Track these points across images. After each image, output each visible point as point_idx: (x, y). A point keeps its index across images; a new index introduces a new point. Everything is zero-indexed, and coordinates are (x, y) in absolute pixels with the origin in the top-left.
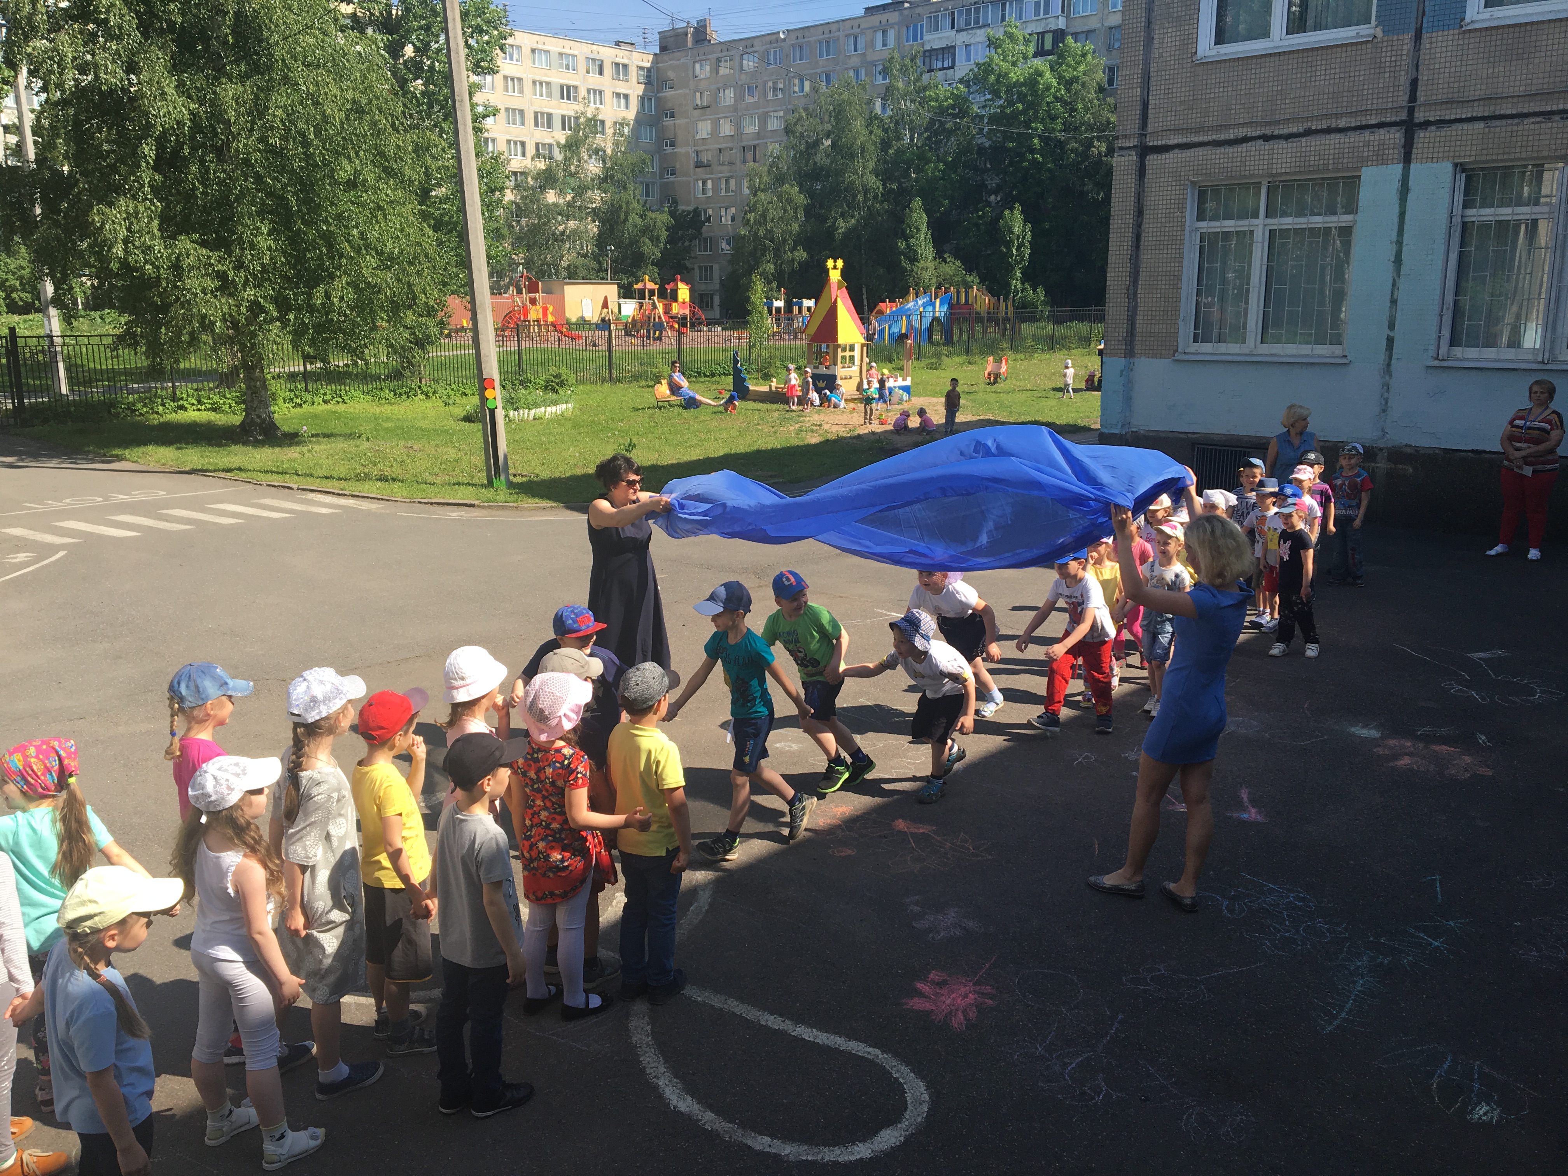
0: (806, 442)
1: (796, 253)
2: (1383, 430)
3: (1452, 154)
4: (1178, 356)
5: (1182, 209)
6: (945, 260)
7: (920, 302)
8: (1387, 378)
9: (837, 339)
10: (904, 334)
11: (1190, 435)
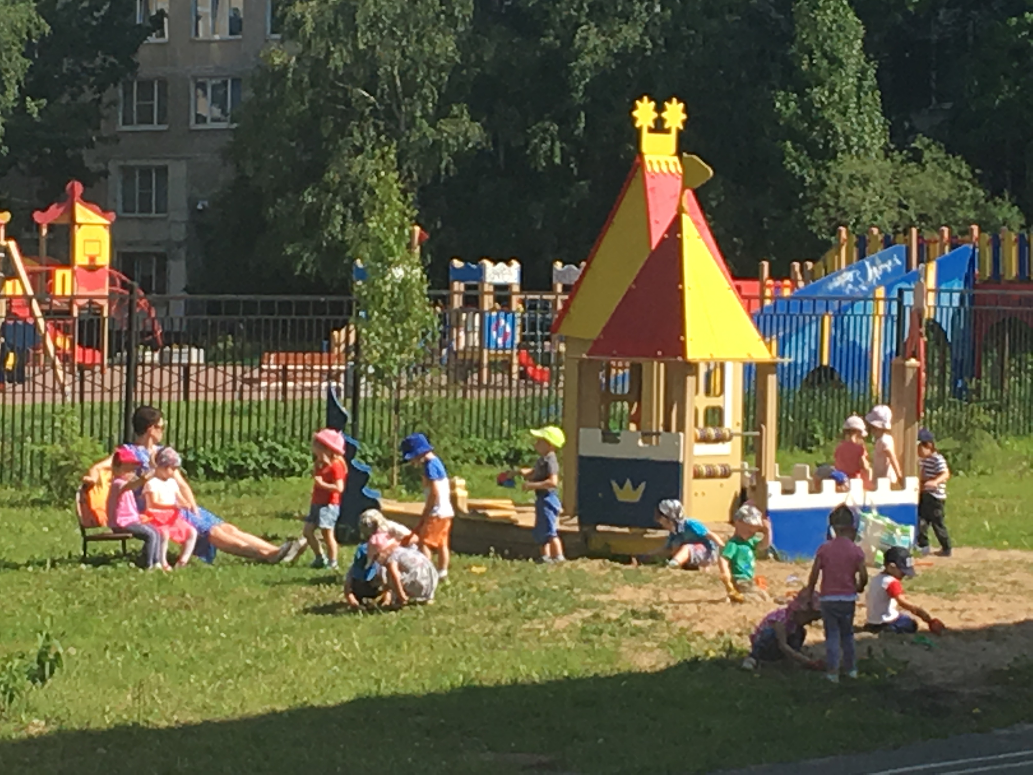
0: (623, 666)
1: (446, 126)
6: (917, 156)
7: (873, 273)
9: (683, 345)
10: (826, 368)
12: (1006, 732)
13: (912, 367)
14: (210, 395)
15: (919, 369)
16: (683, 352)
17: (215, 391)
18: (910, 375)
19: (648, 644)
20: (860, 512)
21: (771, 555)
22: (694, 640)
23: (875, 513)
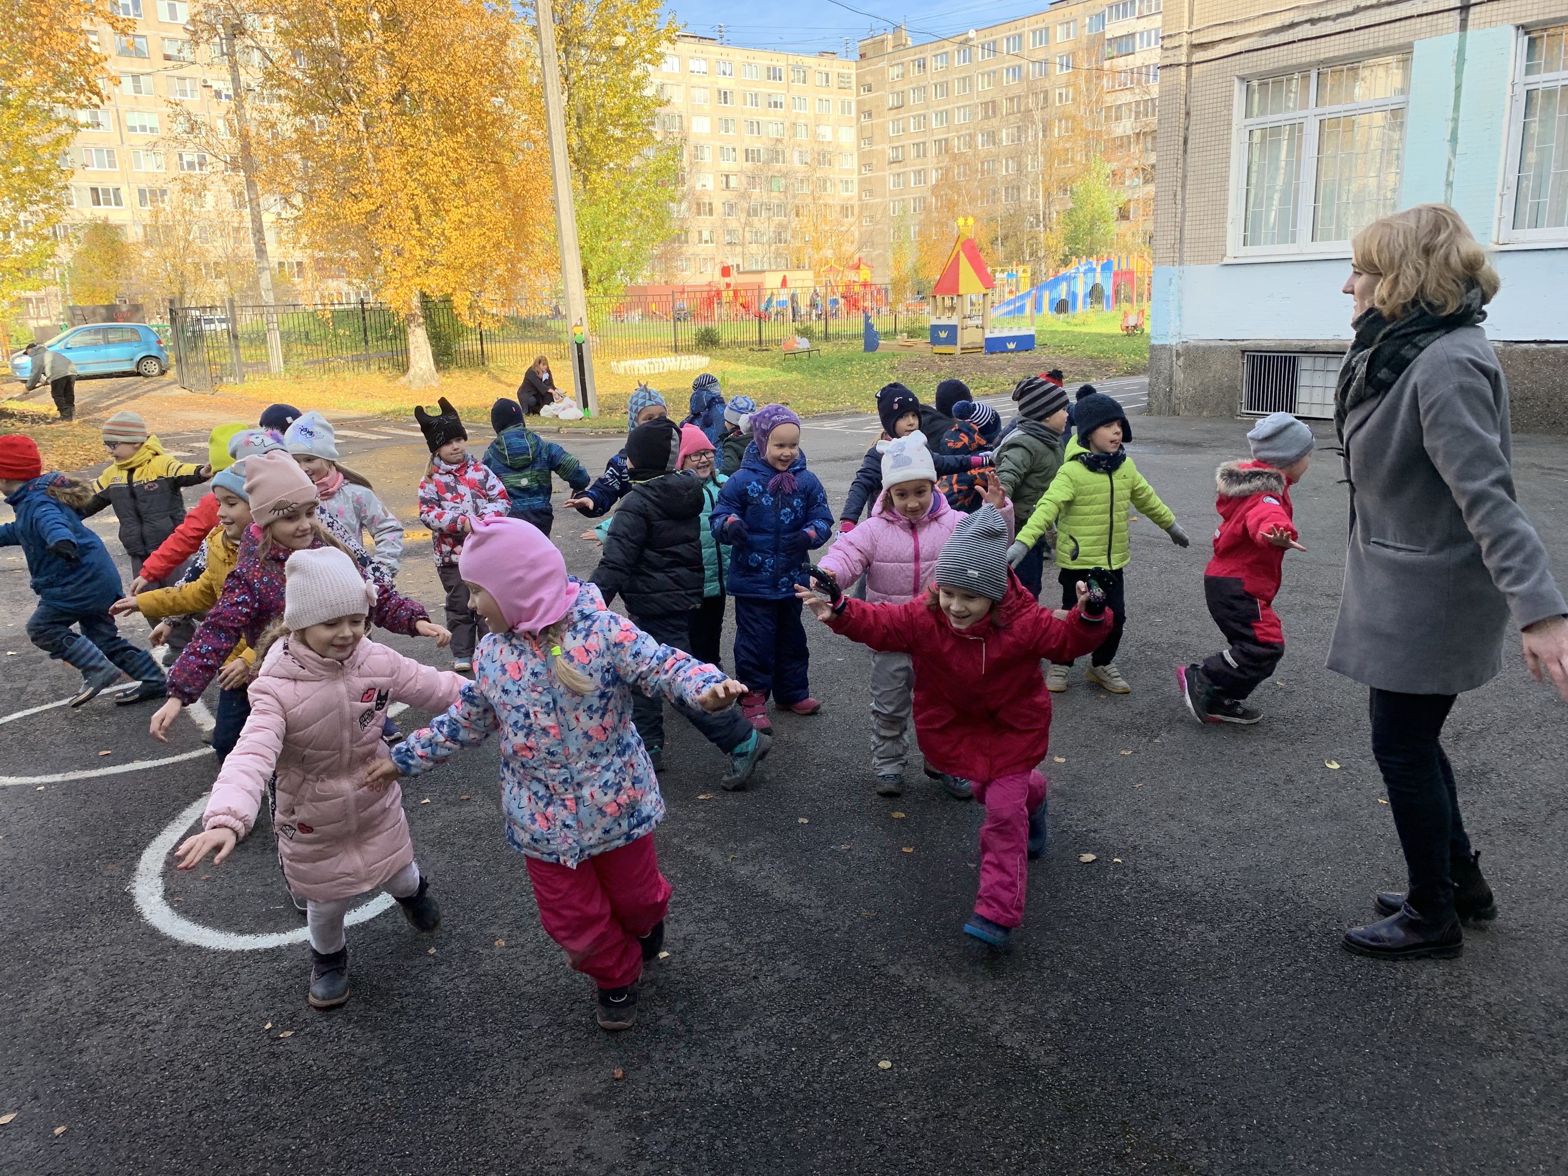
3: (1511, 16)
4: (1226, 261)
5: (1229, 107)
11: (1239, 343)
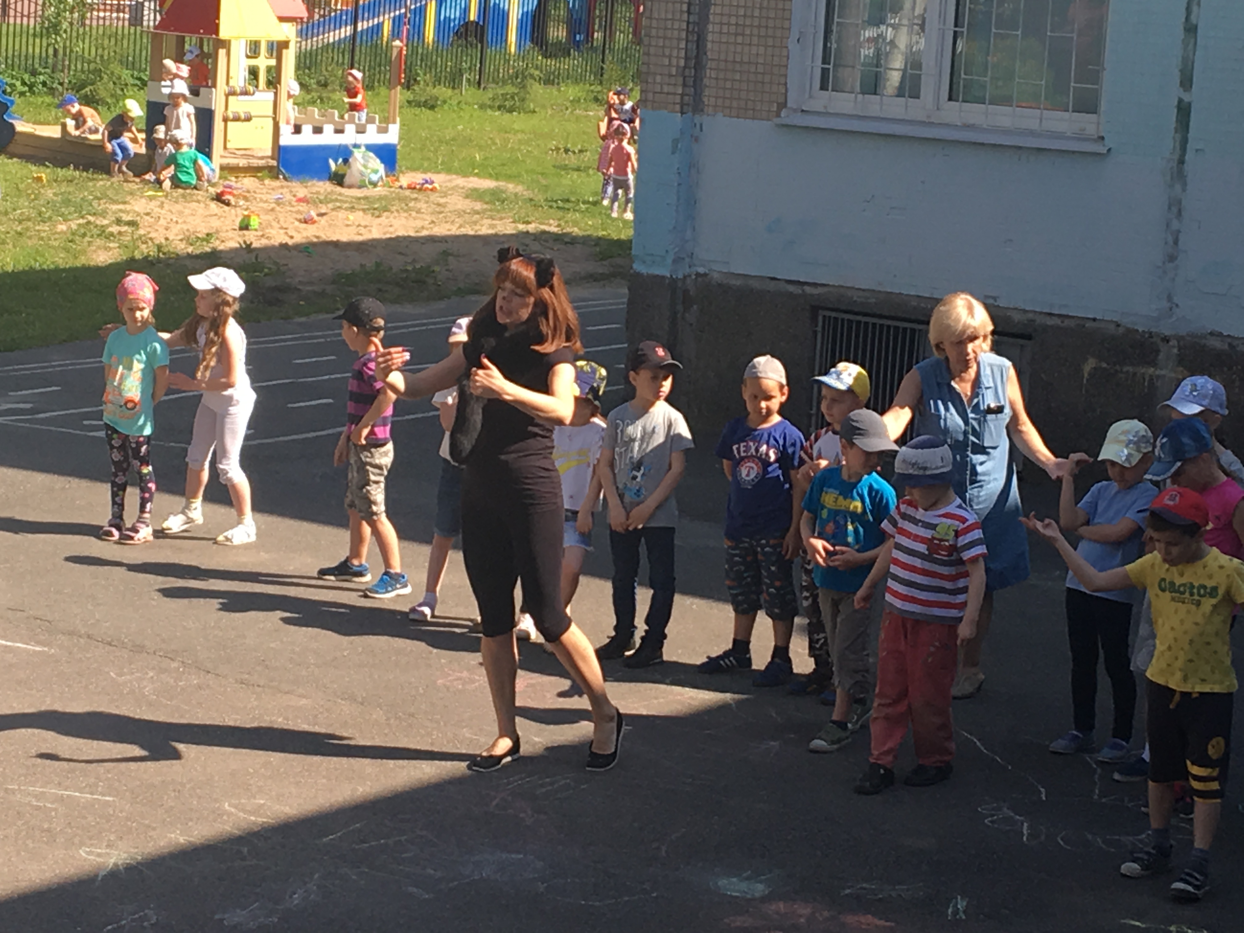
2: (1170, 298)
4: (788, 117)
8: (1178, 187)
9: (217, 26)
10: (472, 22)
11: (808, 289)
12: (303, 319)
13: (397, 47)
14: (25, 19)
15: (401, 49)
16: (216, 31)
17: (29, 17)
18: (395, 53)
19: (112, 245)
20: (351, 148)
21: (281, 177)
22: (146, 243)
23: (363, 149)
